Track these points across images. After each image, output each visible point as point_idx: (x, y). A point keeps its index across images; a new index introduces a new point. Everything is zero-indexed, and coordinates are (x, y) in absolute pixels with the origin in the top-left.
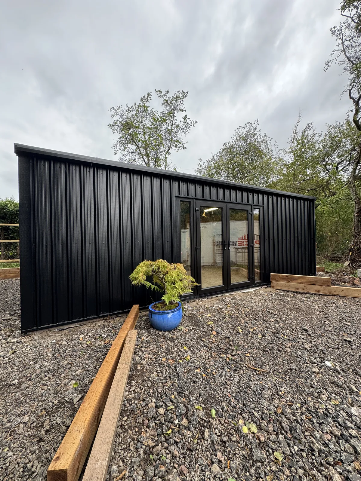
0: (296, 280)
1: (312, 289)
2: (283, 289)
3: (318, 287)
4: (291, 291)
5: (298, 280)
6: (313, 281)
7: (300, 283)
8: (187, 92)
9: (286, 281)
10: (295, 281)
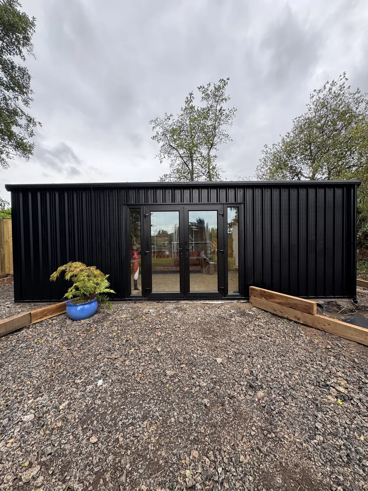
0: (274, 298)
1: (292, 313)
2: (260, 308)
3: (299, 314)
4: (270, 312)
5: (276, 299)
6: (292, 303)
7: (279, 303)
8: (228, 79)
9: (264, 299)
10: (273, 300)
